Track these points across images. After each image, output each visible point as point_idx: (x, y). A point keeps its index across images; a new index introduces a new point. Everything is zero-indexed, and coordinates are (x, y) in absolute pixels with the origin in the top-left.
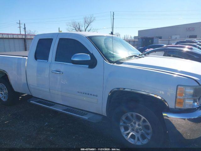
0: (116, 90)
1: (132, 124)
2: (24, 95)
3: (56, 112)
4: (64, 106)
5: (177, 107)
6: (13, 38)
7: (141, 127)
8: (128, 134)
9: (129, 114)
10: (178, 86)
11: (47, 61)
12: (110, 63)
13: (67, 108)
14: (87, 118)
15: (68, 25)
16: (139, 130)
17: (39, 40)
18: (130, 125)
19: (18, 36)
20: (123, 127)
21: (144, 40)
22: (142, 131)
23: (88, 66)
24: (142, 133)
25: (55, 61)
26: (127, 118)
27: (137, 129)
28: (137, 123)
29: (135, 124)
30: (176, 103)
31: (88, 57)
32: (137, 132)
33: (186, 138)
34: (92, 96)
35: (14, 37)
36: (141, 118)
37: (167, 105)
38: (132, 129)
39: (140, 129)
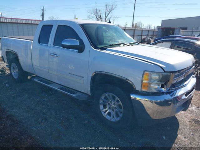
0: (98, 72)
1: (109, 103)
2: (34, 75)
3: (51, 89)
4: (60, 86)
5: (143, 90)
6: (27, 24)
7: (115, 106)
8: (106, 111)
9: (107, 94)
10: (145, 71)
11: (47, 45)
12: (96, 49)
13: (62, 87)
14: (75, 96)
15: (89, 13)
16: (114, 109)
17: (43, 26)
18: (107, 103)
19: (31, 21)
20: (102, 105)
21: (164, 30)
22: (117, 110)
23: (77, 51)
24: (116, 111)
25: (54, 45)
26: (106, 98)
27: (113, 108)
28: (113, 103)
29: (112, 103)
30: (143, 86)
31: (77, 43)
32: (113, 110)
33: (153, 118)
34: (82, 78)
35: (23, 22)
36: (115, 98)
37: (134, 87)
38: (109, 107)
39: (115, 107)
